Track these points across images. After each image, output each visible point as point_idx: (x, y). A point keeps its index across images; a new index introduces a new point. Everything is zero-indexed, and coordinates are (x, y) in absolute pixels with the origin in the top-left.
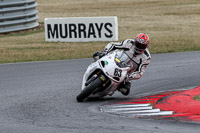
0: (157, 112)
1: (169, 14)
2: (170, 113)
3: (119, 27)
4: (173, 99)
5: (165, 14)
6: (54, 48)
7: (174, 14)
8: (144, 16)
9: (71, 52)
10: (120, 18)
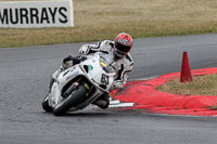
0: (116, 103)
2: (131, 104)
3: (75, 12)
4: (133, 89)
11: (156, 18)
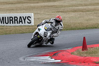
0: (53, 60)
1: (59, 12)
2: (60, 61)
4: (61, 54)
5: (57, 12)
6: (2, 29)
7: (61, 12)
8: (47, 13)
9: (10, 31)
10: (35, 14)
11: (71, 22)
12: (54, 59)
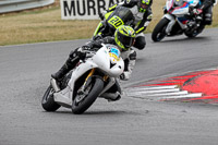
0: (184, 94)
2: (199, 95)
12: (186, 92)
